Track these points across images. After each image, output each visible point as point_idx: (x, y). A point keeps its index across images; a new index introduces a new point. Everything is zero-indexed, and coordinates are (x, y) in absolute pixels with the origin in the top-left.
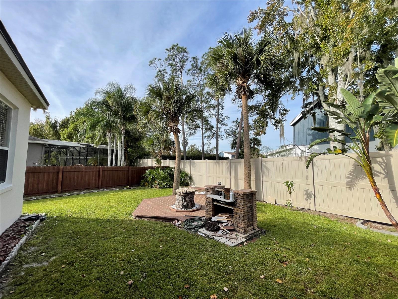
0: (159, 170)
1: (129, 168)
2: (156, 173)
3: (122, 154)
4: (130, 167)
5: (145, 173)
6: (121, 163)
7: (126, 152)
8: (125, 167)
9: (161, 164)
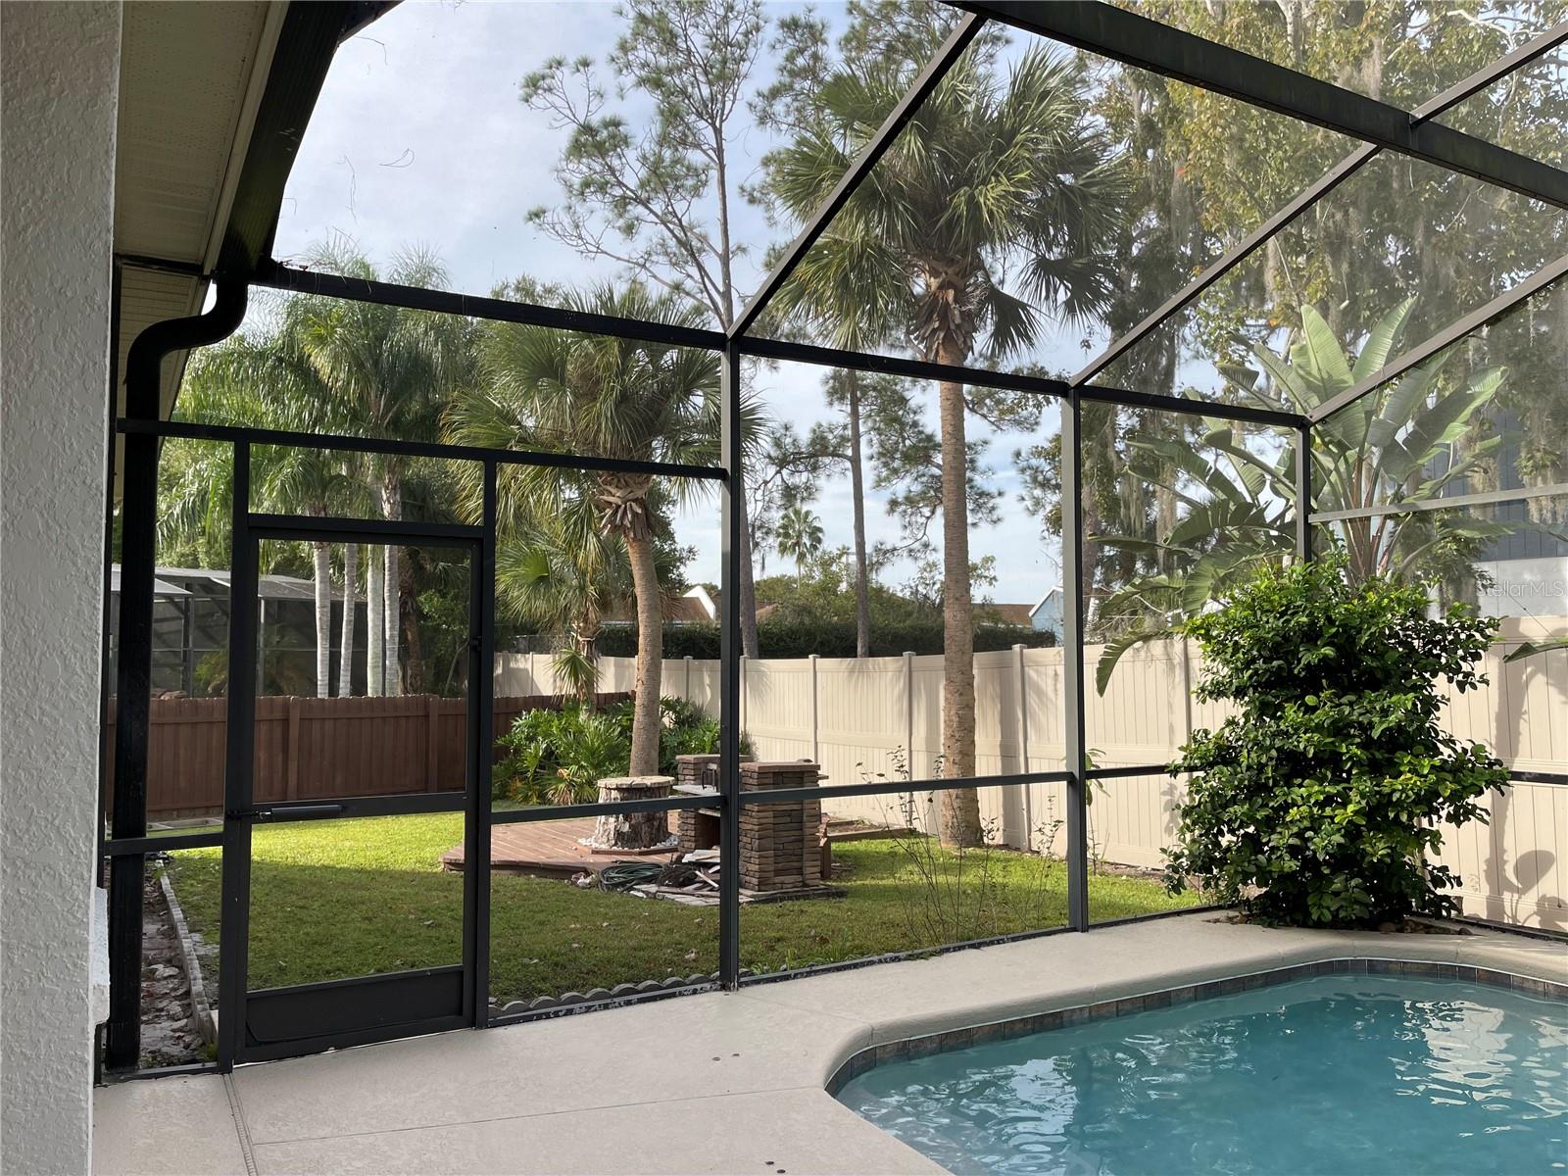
0: (583, 717)
1: (426, 704)
2: (565, 730)
3: (387, 626)
4: (433, 699)
5: (508, 728)
6: (384, 676)
7: (408, 613)
8: (406, 698)
9: (590, 683)
